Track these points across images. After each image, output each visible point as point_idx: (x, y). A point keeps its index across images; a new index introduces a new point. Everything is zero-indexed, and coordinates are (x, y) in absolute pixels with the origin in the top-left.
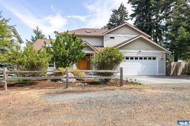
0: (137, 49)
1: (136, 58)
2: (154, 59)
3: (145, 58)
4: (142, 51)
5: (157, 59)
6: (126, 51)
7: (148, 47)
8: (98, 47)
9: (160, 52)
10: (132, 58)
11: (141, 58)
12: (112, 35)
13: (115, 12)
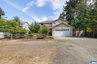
0: (61, 27)
1: (61, 30)
2: (68, 30)
3: (65, 30)
4: (63, 28)
5: (69, 30)
6: (57, 28)
7: (65, 26)
8: (50, 26)
9: (70, 28)
10: (60, 30)
11: (63, 30)
12: (55, 23)
13: (61, 14)
